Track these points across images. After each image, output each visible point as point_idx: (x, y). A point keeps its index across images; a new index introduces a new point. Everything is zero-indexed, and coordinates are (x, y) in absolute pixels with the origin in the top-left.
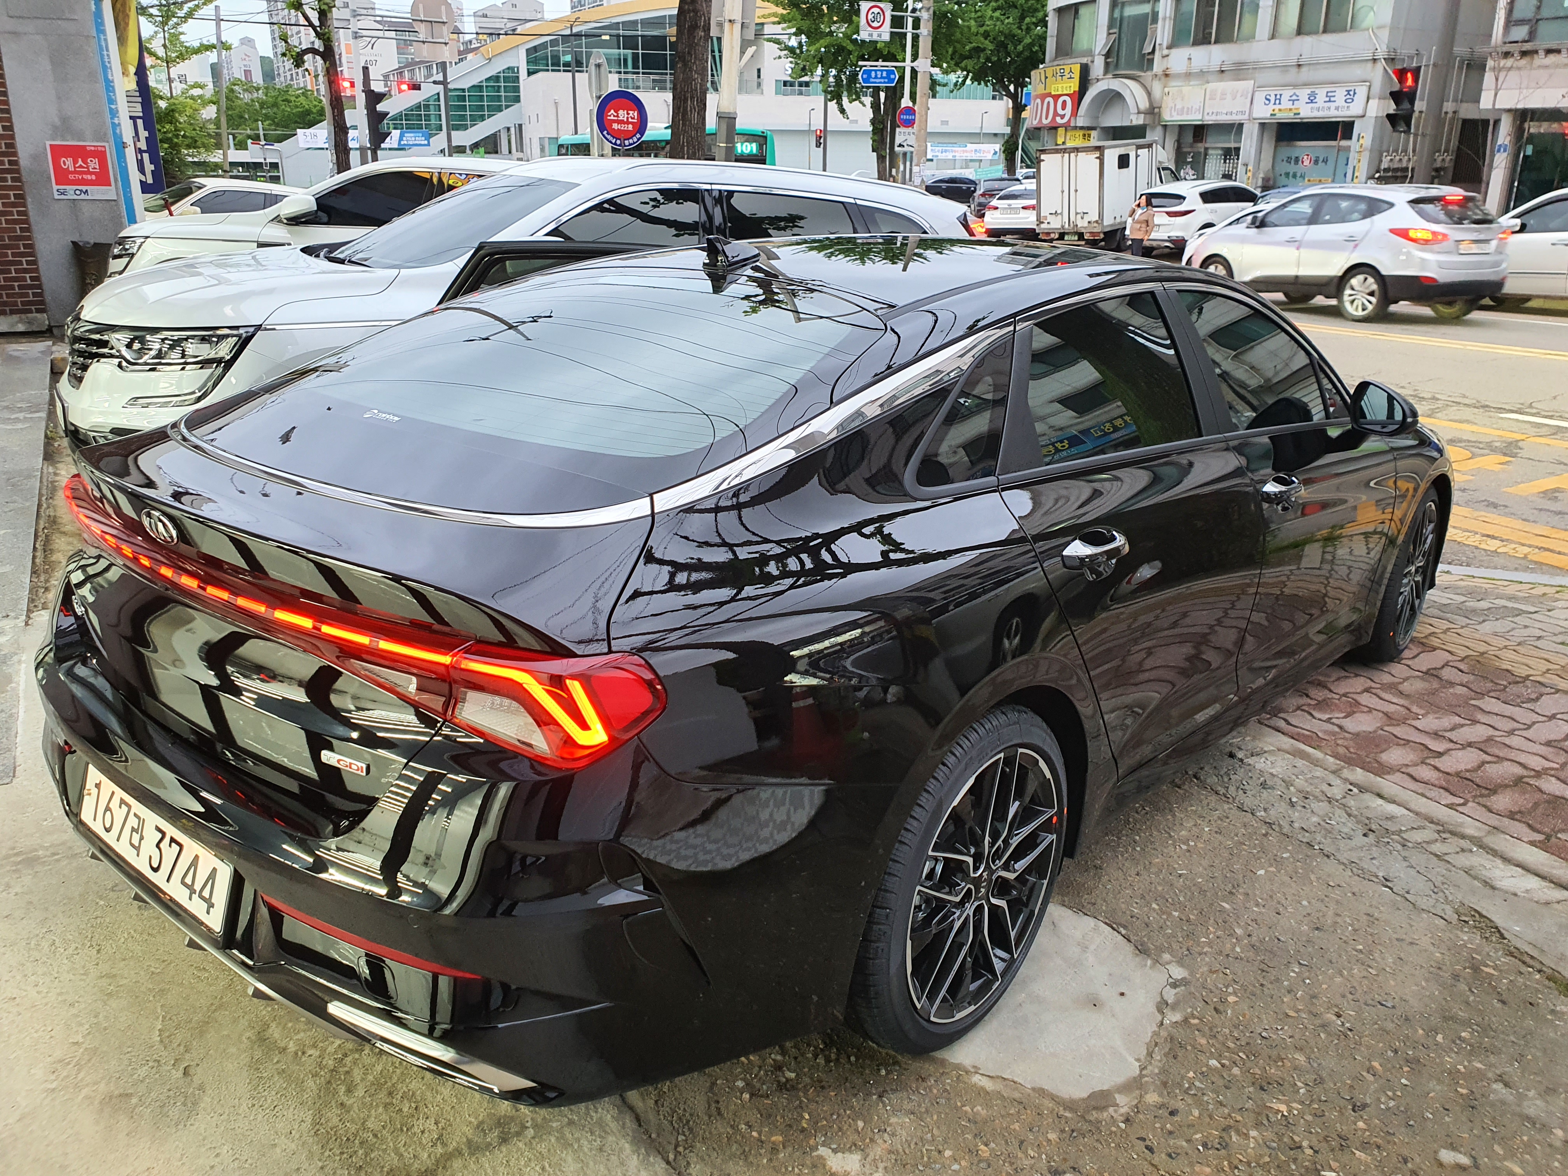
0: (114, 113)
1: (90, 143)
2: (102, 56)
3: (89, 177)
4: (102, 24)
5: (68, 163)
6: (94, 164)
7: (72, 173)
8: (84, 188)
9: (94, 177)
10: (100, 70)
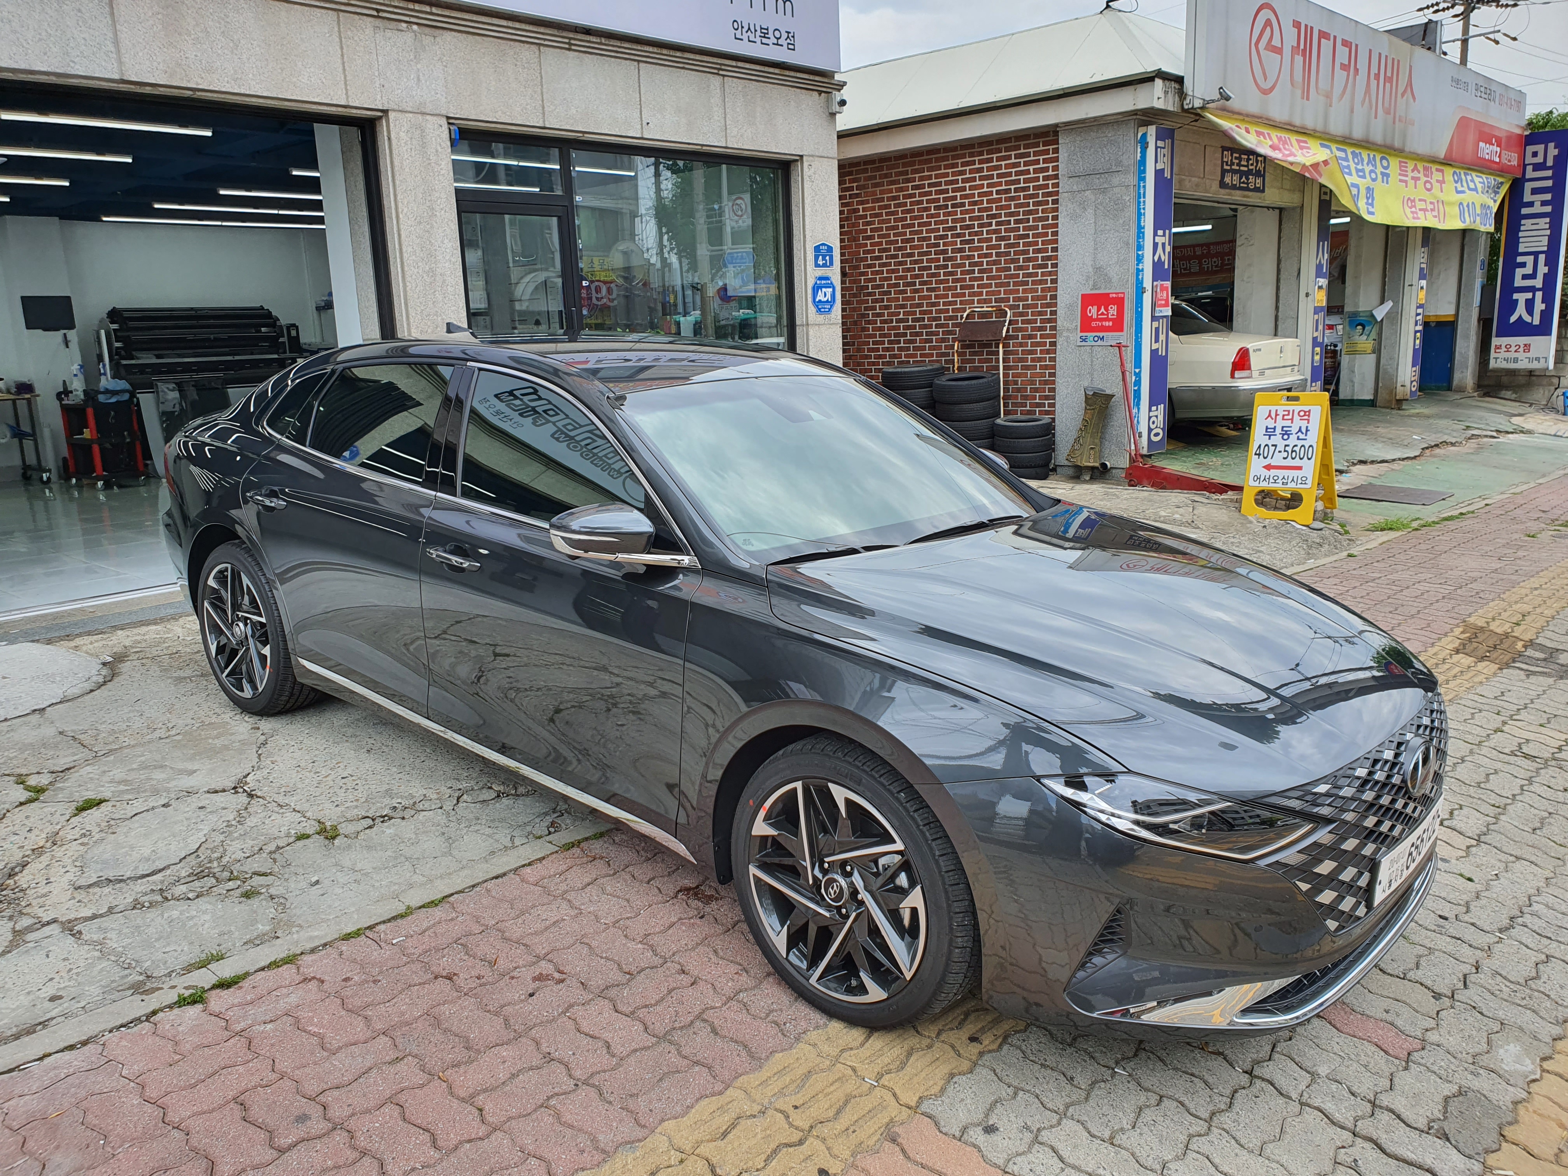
0: (1140, 259)
1: (1112, 290)
2: (1139, 202)
3: (1107, 324)
4: (1144, 171)
5: (1093, 311)
6: (1113, 311)
7: (1095, 320)
8: (1101, 334)
9: (1111, 324)
10: (1134, 217)
